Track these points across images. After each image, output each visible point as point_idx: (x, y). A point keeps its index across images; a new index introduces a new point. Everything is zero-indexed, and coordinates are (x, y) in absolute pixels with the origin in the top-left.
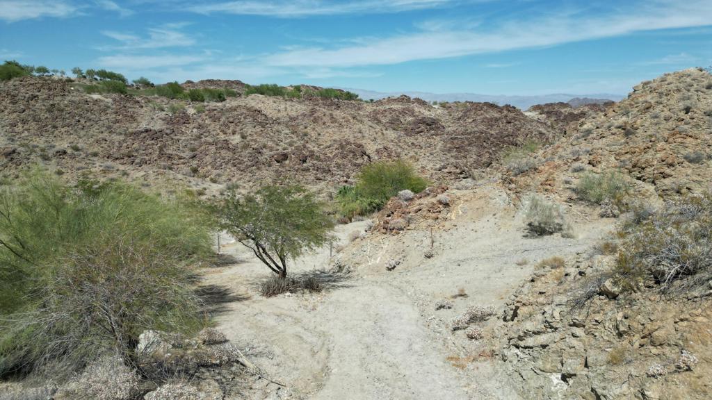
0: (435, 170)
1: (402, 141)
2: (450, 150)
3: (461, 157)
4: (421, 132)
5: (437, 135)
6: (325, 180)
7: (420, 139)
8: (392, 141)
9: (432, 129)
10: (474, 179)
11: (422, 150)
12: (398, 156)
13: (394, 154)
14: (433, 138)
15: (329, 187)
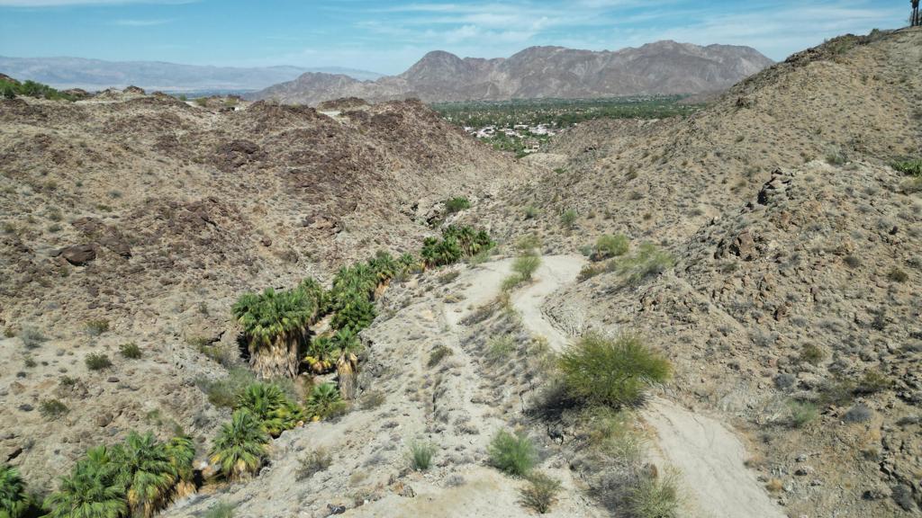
0: (298, 226)
1: (224, 183)
2: (297, 191)
3: (317, 199)
4: (242, 164)
5: (267, 168)
6: (177, 283)
7: (246, 177)
8: (210, 184)
9: (257, 159)
10: (348, 231)
11: (260, 195)
12: (236, 211)
13: (228, 208)
14: (263, 173)
15: (190, 293)
